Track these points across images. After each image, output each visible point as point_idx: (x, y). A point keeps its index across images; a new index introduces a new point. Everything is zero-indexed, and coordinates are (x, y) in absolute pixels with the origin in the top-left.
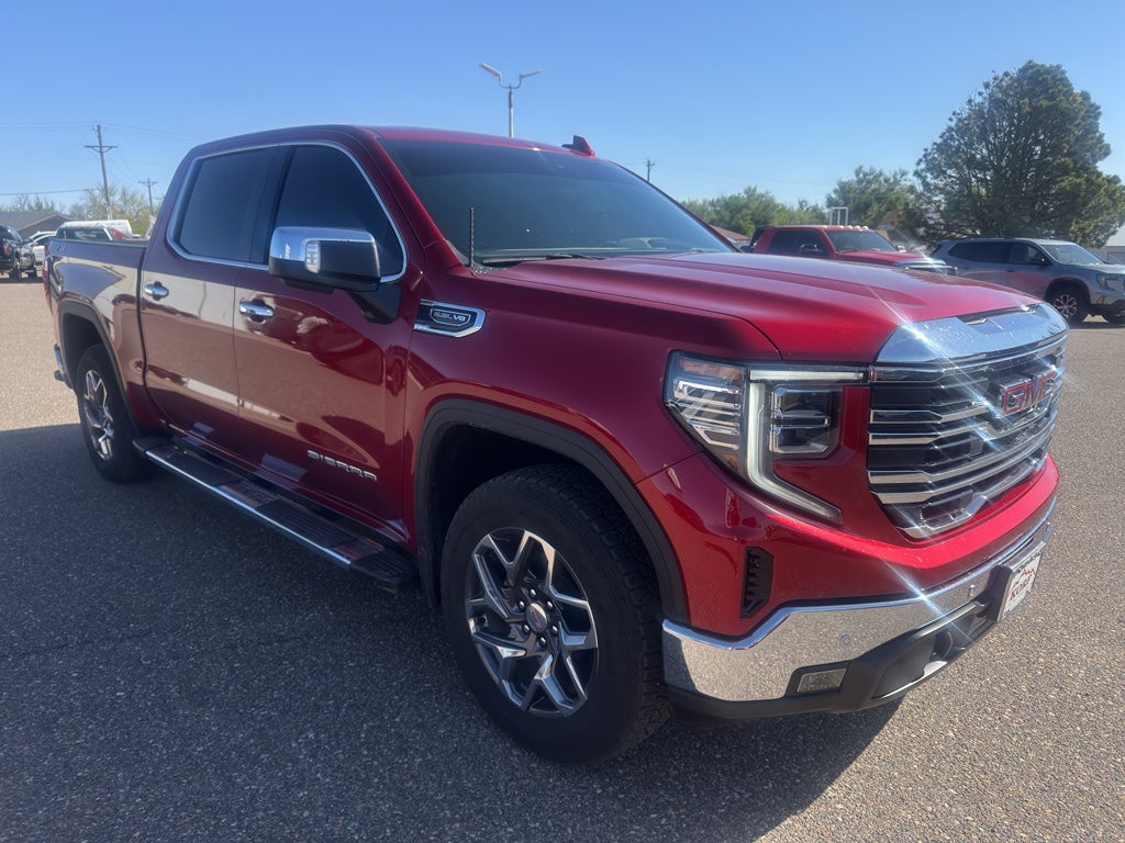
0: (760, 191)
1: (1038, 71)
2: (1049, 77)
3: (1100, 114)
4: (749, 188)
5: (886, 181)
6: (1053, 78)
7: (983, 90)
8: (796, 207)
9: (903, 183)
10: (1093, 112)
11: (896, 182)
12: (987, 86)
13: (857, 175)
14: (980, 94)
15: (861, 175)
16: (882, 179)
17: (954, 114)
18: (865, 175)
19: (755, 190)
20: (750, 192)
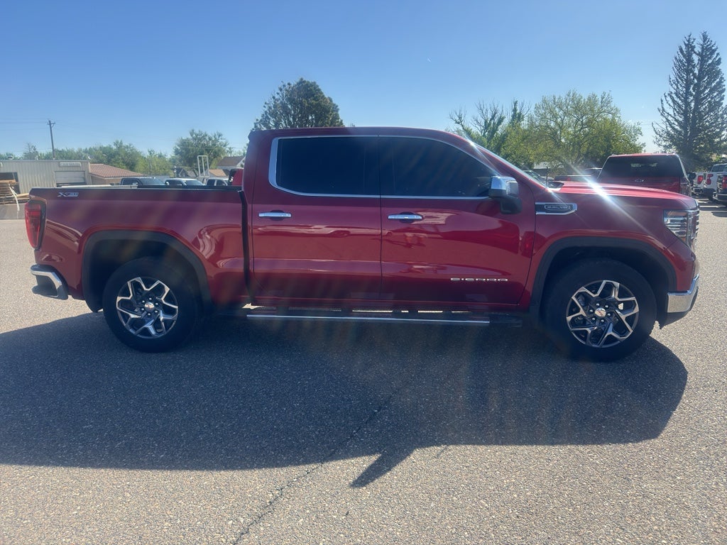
0: (125, 144)
1: (307, 84)
2: (312, 88)
3: (338, 110)
4: (117, 142)
5: (210, 139)
6: (315, 88)
7: (279, 91)
8: (146, 154)
9: (220, 141)
10: (335, 109)
11: (216, 140)
12: (281, 90)
13: (192, 136)
14: (278, 94)
15: (194, 135)
16: (207, 138)
17: (266, 103)
18: (197, 135)
19: (121, 143)
20: (118, 144)
